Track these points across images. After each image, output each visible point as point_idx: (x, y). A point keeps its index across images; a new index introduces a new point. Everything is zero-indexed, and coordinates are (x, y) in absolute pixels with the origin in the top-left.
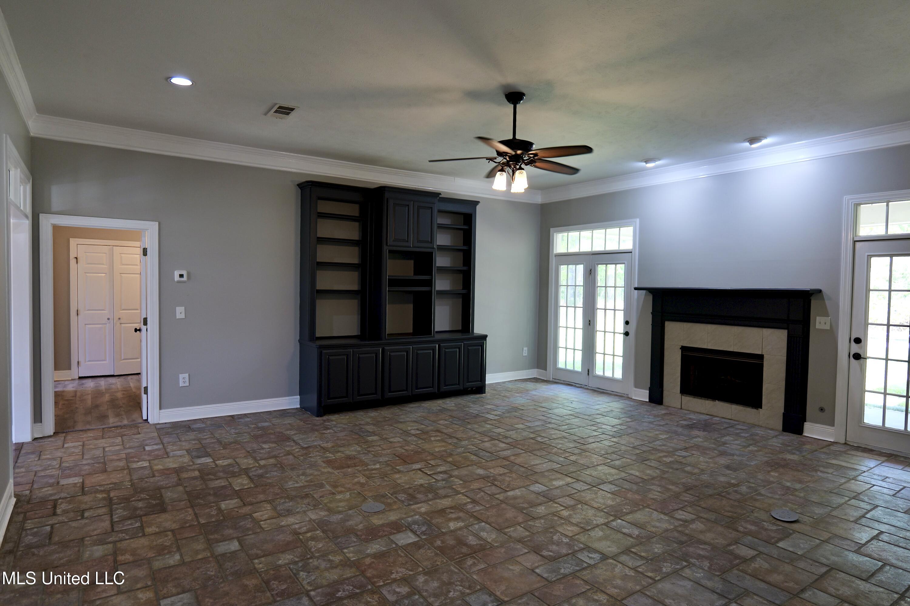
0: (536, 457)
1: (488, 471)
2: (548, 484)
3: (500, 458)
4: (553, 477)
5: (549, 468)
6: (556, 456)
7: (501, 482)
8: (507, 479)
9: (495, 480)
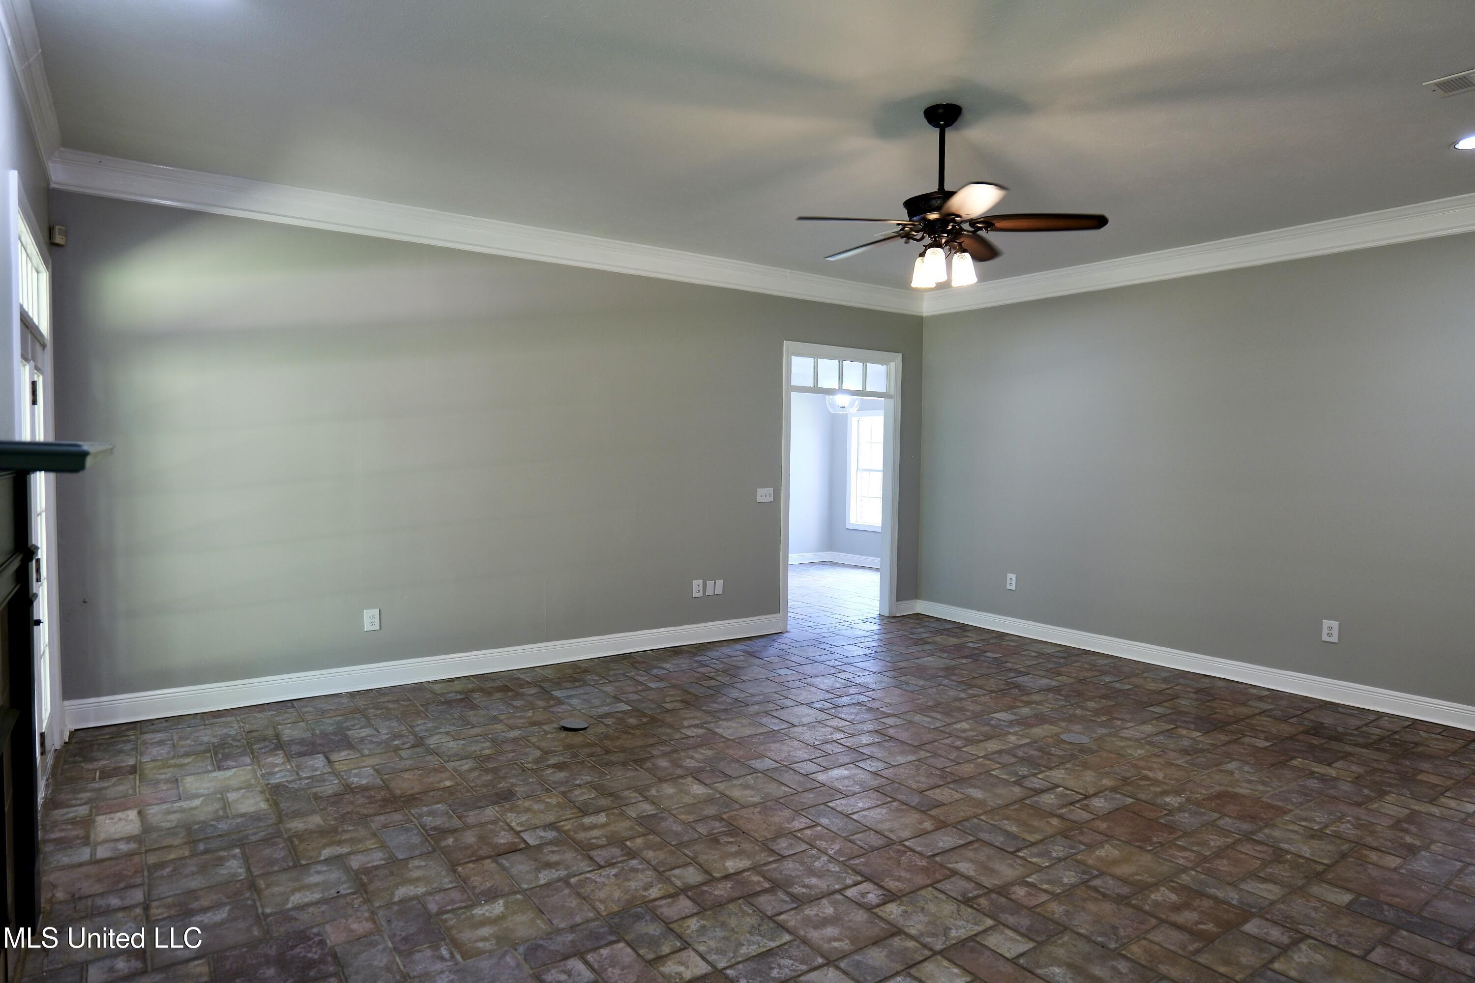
0: (880, 827)
1: (962, 793)
2: (856, 772)
3: (955, 825)
4: (846, 782)
5: (852, 800)
6: (834, 829)
7: (932, 773)
8: (923, 779)
9: (941, 777)
